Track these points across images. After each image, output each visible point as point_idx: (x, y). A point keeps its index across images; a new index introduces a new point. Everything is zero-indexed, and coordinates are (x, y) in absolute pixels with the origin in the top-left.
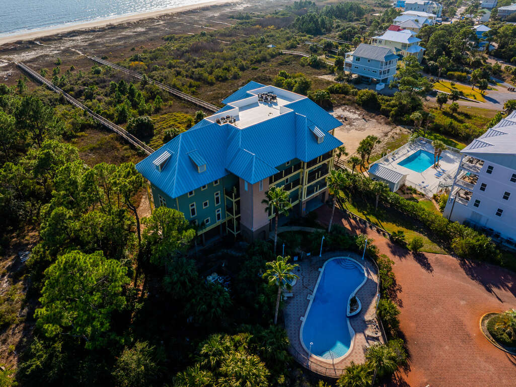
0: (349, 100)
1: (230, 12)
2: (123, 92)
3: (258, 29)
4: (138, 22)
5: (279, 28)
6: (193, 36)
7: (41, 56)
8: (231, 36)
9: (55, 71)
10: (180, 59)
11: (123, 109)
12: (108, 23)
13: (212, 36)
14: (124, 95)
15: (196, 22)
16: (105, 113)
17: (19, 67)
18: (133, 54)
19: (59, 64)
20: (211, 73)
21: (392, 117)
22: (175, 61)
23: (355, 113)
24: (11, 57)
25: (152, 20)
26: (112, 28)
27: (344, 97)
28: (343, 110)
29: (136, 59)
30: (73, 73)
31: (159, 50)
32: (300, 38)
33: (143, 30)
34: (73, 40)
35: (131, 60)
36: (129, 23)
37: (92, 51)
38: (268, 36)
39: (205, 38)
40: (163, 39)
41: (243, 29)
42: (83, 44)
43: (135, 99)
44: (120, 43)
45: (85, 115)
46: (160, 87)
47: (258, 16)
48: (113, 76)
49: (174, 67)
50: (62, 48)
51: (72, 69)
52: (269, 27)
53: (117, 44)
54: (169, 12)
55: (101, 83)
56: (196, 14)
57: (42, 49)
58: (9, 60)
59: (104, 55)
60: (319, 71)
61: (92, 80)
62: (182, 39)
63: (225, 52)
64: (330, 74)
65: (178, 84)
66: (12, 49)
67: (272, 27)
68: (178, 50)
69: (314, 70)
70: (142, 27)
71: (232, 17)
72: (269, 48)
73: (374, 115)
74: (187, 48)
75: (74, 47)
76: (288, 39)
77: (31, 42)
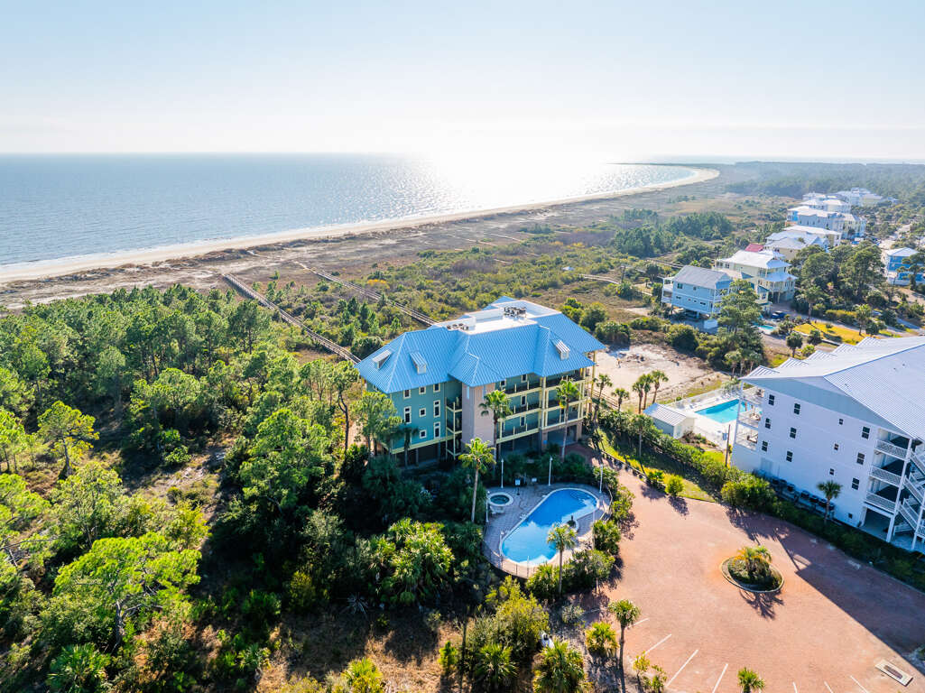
0: (656, 337)
1: (524, 224)
2: (353, 312)
3: (557, 247)
4: (388, 232)
5: (589, 246)
6: (461, 253)
7: (255, 268)
8: (516, 254)
9: (270, 285)
10: (436, 279)
11: (350, 330)
12: (347, 232)
13: (487, 253)
14: (354, 315)
15: (471, 235)
16: (327, 334)
17: (226, 279)
18: (373, 271)
19: (276, 278)
20: (473, 298)
21: (709, 360)
22: (428, 281)
23: (659, 353)
24: (217, 267)
25: (408, 230)
26: (351, 238)
27: (651, 334)
28: (644, 350)
29: (377, 276)
30: (293, 289)
31: (410, 268)
32: (616, 260)
33: (394, 242)
34: (297, 251)
35: (369, 278)
36: (375, 233)
37: (320, 265)
38: (569, 256)
39: (477, 255)
40: (418, 254)
41: (537, 246)
42: (309, 256)
43: (367, 321)
44: (359, 257)
45: (303, 333)
46: (401, 310)
47: (564, 230)
48: (343, 295)
49: (425, 288)
50: (282, 260)
51: (292, 285)
52: (575, 244)
53: (355, 258)
54: (435, 221)
55: (327, 301)
56: (473, 224)
57: (256, 260)
58: (214, 271)
59: (334, 271)
60: (628, 303)
61: (315, 298)
62: (445, 255)
63: (499, 273)
64: (644, 306)
65: (426, 308)
66: (219, 259)
67: (579, 244)
68: (435, 268)
69: (622, 301)
70: (393, 239)
71: (525, 230)
72: (564, 271)
73: (685, 356)
74: (448, 267)
75: (297, 259)
76: (599, 260)
77: (243, 252)
